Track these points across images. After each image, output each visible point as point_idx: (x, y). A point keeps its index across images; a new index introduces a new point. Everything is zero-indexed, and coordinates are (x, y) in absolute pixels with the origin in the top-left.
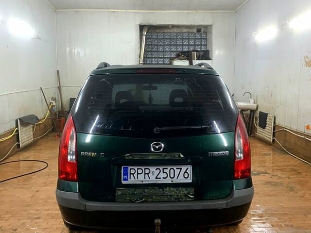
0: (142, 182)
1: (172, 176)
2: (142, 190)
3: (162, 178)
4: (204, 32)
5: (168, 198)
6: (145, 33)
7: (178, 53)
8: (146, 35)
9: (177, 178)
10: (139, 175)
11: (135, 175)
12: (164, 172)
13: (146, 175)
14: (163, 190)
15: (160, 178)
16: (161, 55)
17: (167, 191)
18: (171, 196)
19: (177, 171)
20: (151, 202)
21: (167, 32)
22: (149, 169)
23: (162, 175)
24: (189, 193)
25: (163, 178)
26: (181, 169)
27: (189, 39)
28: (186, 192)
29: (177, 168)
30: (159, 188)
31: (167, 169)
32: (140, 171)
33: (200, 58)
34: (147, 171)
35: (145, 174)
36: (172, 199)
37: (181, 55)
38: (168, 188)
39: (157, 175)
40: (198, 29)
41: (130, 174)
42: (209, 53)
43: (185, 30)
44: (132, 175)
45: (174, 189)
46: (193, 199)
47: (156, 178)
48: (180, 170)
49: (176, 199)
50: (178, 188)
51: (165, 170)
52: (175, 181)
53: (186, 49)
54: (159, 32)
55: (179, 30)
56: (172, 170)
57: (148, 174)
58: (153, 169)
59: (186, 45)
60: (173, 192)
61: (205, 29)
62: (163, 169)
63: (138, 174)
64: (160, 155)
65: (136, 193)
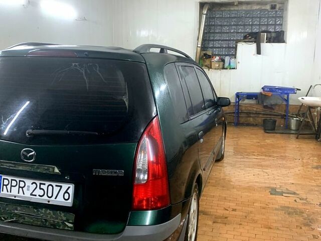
0: (15, 197)
1: (50, 195)
2: (14, 207)
3: (37, 195)
4: (279, 9)
5: (42, 222)
6: (205, 12)
7: (246, 34)
8: (206, 14)
9: (56, 198)
10: (12, 188)
11: (9, 187)
12: (40, 189)
13: (21, 189)
14: (38, 211)
15: (36, 195)
16: (225, 37)
17: (42, 213)
18: (46, 220)
19: (56, 189)
20: (22, 223)
21: (234, 10)
22: (24, 182)
23: (38, 192)
24: (67, 221)
25: (39, 196)
26: (61, 187)
27: (260, 18)
28: (65, 218)
29: (56, 186)
30: (34, 208)
31: (44, 184)
32: (14, 183)
33: (272, 41)
34: (22, 184)
35: (19, 187)
36: (47, 224)
37: (249, 36)
38: (44, 209)
39: (33, 191)
40: (272, 5)
41: (4, 185)
42: (283, 35)
43: (256, 7)
44: (5, 187)
45: (51, 212)
46: (73, 229)
47: (31, 194)
48: (59, 188)
49: (51, 225)
50: (55, 212)
51: (42, 186)
52: (53, 201)
53: (255, 30)
54: (225, 10)
55: (249, 7)
56: (50, 188)
57: (22, 188)
58: (29, 182)
59: (256, 25)
60: (49, 216)
61: (281, 5)
62: (40, 184)
63: (11, 186)
64: (32, 166)
65: (7, 209)
